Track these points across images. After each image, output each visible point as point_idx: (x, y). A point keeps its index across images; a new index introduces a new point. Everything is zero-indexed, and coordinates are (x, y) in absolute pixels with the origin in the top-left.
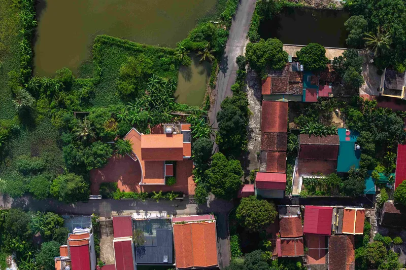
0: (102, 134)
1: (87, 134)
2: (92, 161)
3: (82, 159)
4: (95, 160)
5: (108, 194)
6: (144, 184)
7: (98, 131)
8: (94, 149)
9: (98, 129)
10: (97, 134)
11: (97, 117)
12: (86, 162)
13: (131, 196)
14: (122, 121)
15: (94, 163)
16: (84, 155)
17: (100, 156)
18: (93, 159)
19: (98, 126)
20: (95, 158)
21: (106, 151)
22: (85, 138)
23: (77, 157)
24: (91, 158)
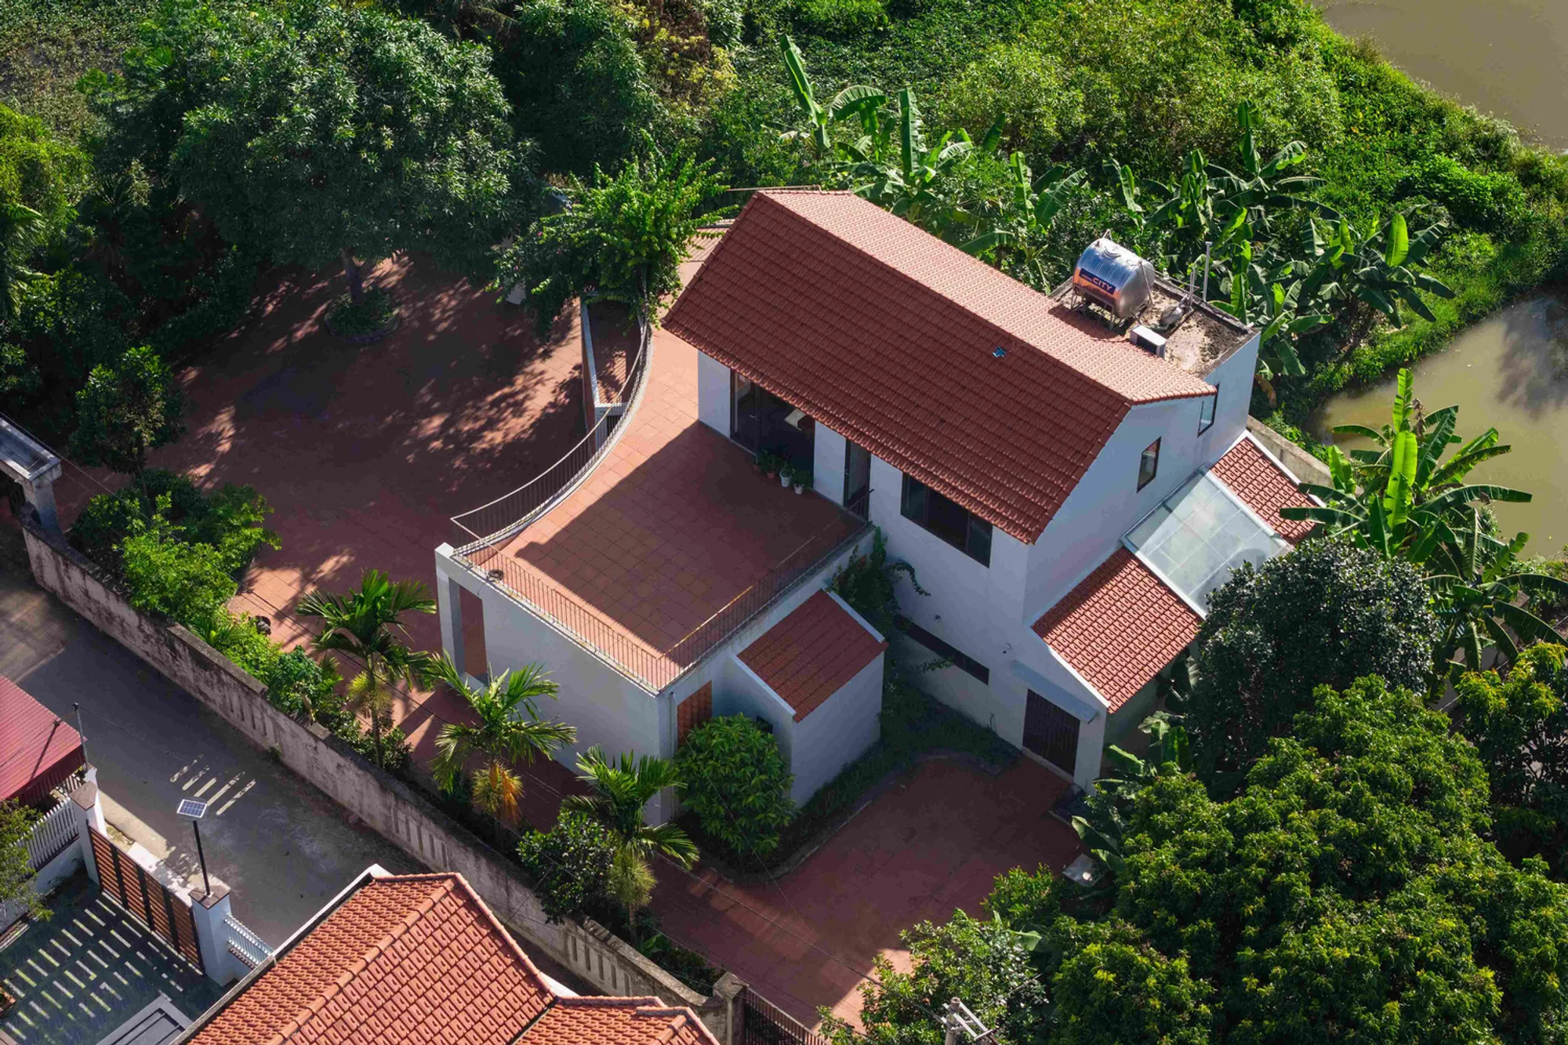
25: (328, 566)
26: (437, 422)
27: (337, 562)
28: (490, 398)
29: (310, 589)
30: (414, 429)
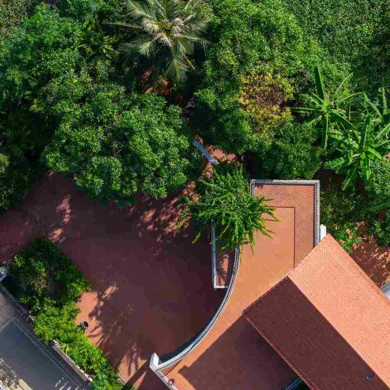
0: (209, 96)
1: (166, 39)
2: (87, 149)
3: (64, 107)
4: (100, 154)
5: (31, 292)
6: (166, 379)
7: (209, 73)
8: (133, 116)
9: (216, 65)
10: (195, 80)
11: (255, 22)
12: (66, 127)
13: (89, 363)
14: (309, 124)
15: (87, 160)
16: (82, 101)
17: (131, 159)
18: (97, 146)
19: (228, 57)
20: (107, 150)
21: (166, 160)
22: (145, 48)
23: (54, 86)
24: (95, 137)
25: (109, 291)
26: (151, 214)
27: (112, 289)
28: (173, 202)
29: (102, 304)
30: (142, 217)
